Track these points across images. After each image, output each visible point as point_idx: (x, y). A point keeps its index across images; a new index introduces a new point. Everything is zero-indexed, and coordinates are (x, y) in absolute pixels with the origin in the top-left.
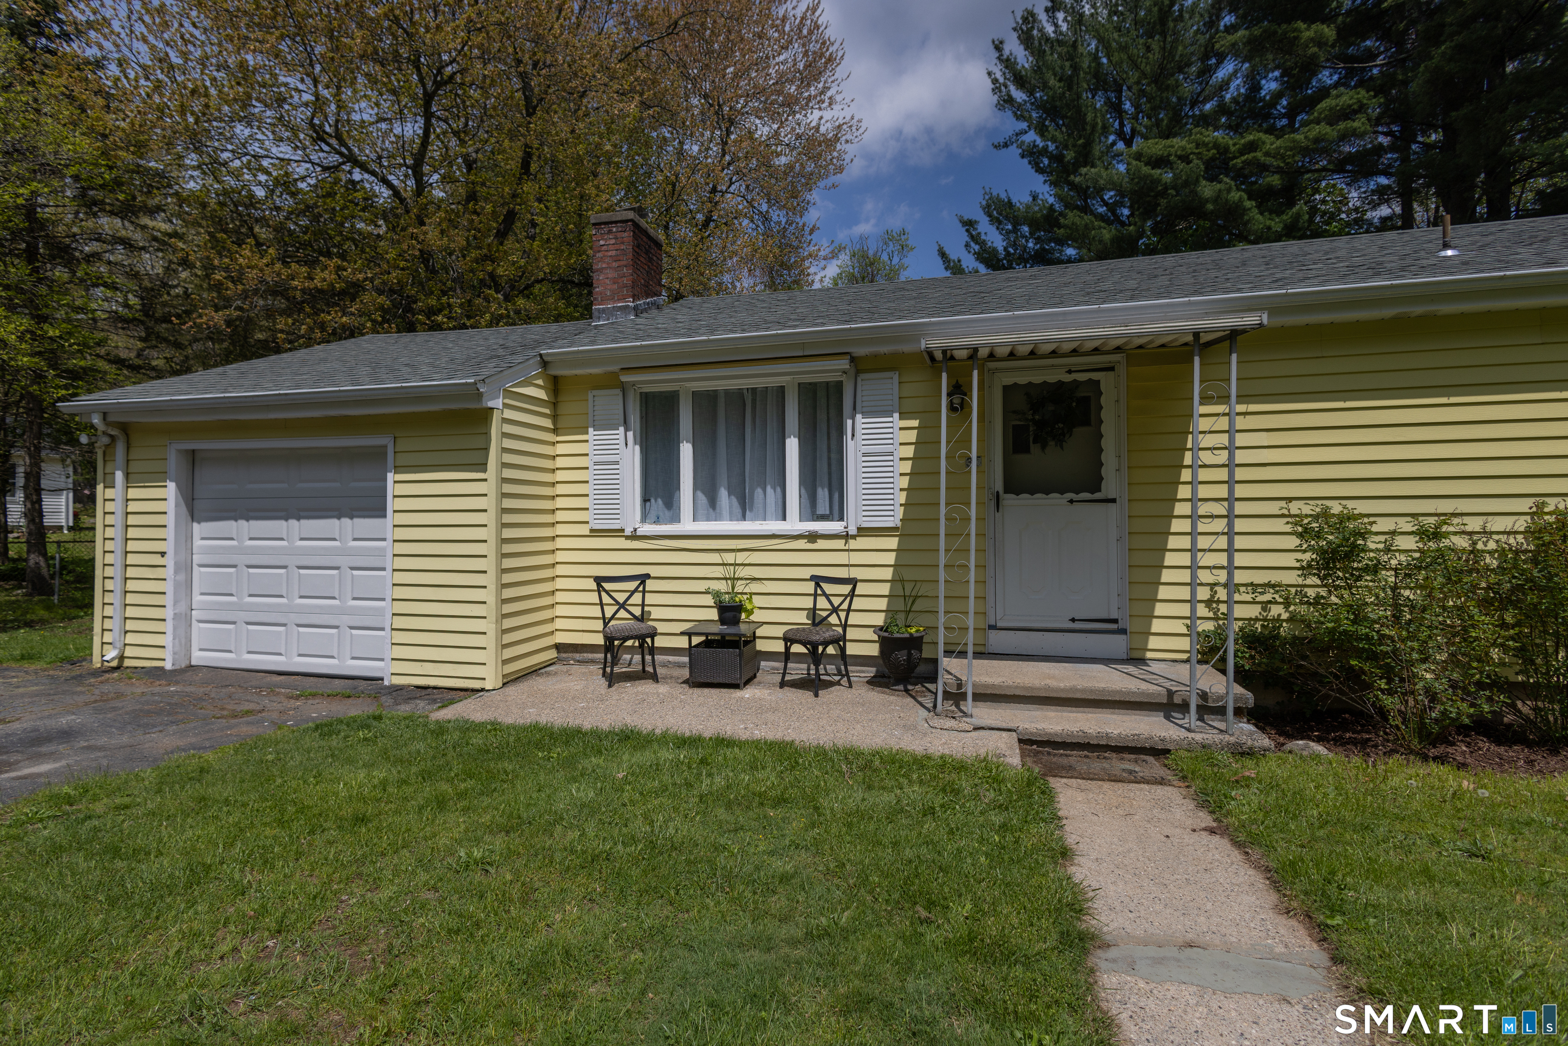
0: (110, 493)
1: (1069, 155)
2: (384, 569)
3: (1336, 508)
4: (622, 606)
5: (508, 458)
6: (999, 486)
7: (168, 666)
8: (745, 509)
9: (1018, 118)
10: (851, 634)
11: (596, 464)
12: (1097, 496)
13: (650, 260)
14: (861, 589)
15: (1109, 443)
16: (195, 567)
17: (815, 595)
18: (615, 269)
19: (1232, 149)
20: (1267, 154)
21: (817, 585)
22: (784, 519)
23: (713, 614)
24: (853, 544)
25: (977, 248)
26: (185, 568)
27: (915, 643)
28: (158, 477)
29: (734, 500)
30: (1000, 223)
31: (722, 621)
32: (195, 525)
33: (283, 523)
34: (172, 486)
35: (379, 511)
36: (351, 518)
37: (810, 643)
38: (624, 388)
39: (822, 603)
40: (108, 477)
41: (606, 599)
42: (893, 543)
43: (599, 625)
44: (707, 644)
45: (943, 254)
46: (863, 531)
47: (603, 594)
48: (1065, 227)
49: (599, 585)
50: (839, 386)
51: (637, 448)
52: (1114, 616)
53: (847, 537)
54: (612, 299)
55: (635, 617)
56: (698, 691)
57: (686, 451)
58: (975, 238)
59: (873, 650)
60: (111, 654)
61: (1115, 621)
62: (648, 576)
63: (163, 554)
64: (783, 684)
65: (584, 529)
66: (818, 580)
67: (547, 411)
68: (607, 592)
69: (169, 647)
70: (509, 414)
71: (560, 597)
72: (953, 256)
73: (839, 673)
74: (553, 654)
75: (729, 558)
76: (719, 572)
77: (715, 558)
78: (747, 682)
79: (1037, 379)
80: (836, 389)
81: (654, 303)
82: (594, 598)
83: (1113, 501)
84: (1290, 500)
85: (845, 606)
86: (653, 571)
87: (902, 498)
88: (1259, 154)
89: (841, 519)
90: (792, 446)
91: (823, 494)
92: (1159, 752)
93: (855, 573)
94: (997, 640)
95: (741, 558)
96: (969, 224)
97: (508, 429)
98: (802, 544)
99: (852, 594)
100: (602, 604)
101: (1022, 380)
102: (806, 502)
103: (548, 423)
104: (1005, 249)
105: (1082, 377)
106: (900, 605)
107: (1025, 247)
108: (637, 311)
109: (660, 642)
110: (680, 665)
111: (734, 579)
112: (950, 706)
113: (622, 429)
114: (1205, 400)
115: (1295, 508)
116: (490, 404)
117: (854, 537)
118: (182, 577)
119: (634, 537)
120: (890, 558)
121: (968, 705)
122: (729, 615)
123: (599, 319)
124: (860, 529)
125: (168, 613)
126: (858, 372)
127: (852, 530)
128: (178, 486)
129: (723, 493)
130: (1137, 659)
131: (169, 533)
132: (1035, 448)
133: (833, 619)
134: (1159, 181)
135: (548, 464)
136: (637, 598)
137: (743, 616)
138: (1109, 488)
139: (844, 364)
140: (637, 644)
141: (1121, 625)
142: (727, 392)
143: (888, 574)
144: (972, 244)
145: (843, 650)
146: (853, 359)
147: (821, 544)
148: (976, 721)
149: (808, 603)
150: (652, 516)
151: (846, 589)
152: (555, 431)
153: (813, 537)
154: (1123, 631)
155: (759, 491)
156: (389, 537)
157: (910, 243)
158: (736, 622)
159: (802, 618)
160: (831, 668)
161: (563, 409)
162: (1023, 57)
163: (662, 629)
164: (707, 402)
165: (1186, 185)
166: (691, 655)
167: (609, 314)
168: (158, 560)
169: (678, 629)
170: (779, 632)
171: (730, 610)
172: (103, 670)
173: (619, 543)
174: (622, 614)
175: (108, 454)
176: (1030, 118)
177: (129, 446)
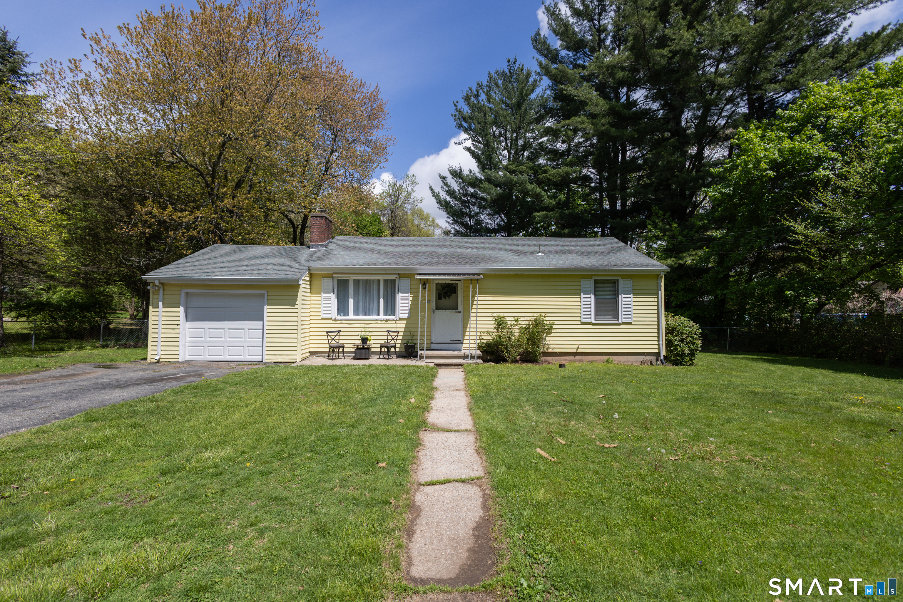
1: (484, 158)
2: (262, 329)
3: (501, 315)
4: (333, 339)
5: (302, 298)
6: (434, 308)
7: (180, 360)
8: (367, 313)
9: (465, 133)
10: (397, 345)
11: (324, 299)
12: (457, 311)
13: (329, 227)
14: (399, 334)
15: (459, 298)
16: (187, 328)
17: (388, 336)
18: (319, 232)
22: (379, 315)
23: (360, 342)
24: (397, 322)
25: (447, 189)
26: (185, 330)
27: (412, 346)
28: (177, 300)
29: (364, 311)
30: (457, 179)
31: (363, 343)
32: (188, 316)
34: (182, 309)
37: (387, 347)
38: (333, 279)
39: (390, 338)
40: (155, 300)
41: (329, 338)
42: (405, 322)
43: (327, 345)
44: (359, 349)
48: (482, 188)
49: (327, 334)
50: (395, 281)
51: (336, 295)
52: (456, 340)
53: (396, 320)
54: (317, 241)
55: (338, 343)
56: (356, 360)
57: (351, 296)
58: (446, 184)
59: (403, 350)
60: (156, 357)
61: (460, 341)
62: (340, 331)
63: (178, 325)
64: (379, 358)
65: (320, 318)
66: (388, 332)
67: (309, 283)
68: (330, 336)
69: (181, 355)
70: (303, 286)
71: (311, 337)
73: (395, 356)
74: (309, 354)
75: (364, 326)
76: (360, 330)
77: (359, 326)
78: (369, 358)
79: (444, 282)
80: (393, 282)
81: (329, 242)
82: (326, 337)
83: (460, 312)
84: (493, 313)
85: (395, 338)
86: (342, 330)
87: (409, 311)
89: (394, 316)
90: (382, 296)
91: (390, 308)
92: (461, 365)
93: (397, 330)
94: (433, 346)
95: (367, 326)
96: (443, 178)
97: (303, 290)
98: (384, 322)
101: (440, 282)
102: (385, 310)
103: (309, 287)
104: (459, 190)
105: (454, 282)
106: (410, 338)
107: (467, 191)
108: (326, 246)
109: (345, 350)
110: (351, 356)
111: (365, 332)
112: (421, 359)
113: (332, 289)
115: (494, 315)
116: (299, 283)
118: (184, 332)
119: (335, 320)
120: (404, 326)
121: (425, 359)
123: (313, 248)
124: (400, 318)
125: (180, 344)
126: (400, 278)
127: (398, 319)
128: (184, 308)
129: (362, 308)
131: (181, 318)
132: (443, 299)
133: (393, 342)
135: (308, 298)
136: (337, 338)
137: (368, 341)
138: (459, 309)
139: (396, 275)
140: (338, 350)
141: (457, 342)
142: (363, 280)
143: (404, 330)
144: (445, 187)
145: (395, 349)
146: (399, 274)
147: (389, 322)
148: (426, 362)
149: (386, 338)
150: (341, 314)
151: (396, 334)
152: (311, 293)
153: (387, 320)
154: (462, 343)
155: (372, 308)
156: (265, 320)
158: (366, 343)
159: (384, 342)
160: (393, 355)
161: (313, 282)
162: (466, 110)
163: (346, 346)
164: (357, 283)
165: (522, 183)
166: (355, 352)
167: (316, 246)
168: (176, 327)
169: (351, 346)
170: (379, 346)
171: (364, 340)
172: (151, 363)
173: (331, 322)
174: (333, 342)
175: (156, 292)
176: (469, 134)
177: (164, 290)
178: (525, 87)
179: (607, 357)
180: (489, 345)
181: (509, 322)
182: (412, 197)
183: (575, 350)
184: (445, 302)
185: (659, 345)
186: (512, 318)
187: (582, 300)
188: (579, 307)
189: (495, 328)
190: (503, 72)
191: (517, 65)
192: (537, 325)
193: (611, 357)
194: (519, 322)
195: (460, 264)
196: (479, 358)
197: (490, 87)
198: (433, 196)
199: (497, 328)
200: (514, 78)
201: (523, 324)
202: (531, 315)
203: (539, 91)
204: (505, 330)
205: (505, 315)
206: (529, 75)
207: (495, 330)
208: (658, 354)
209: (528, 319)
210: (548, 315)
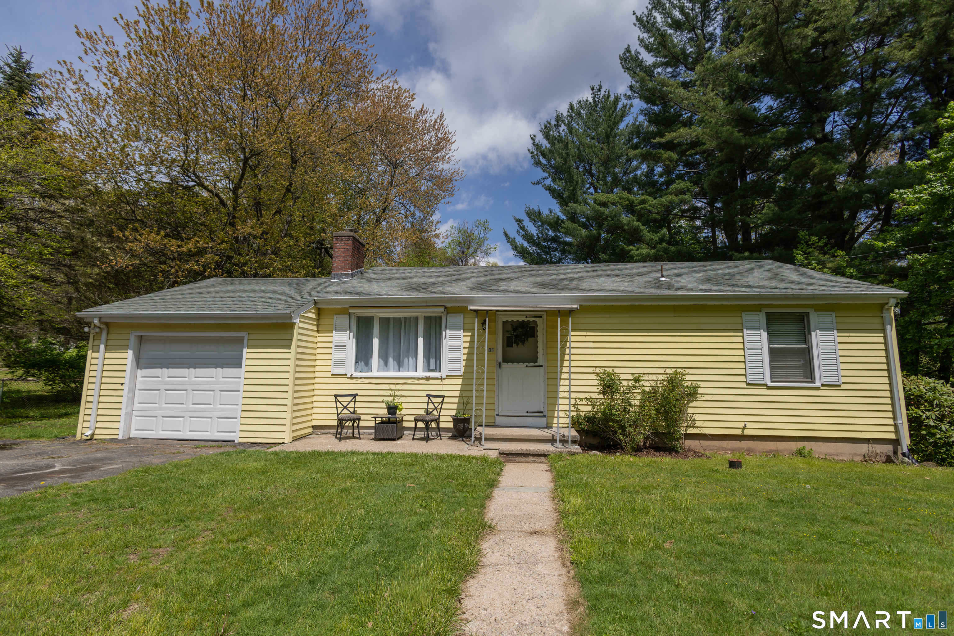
0: (95, 355)
1: (566, 194)
2: (239, 391)
3: (610, 370)
4: (345, 407)
5: (300, 344)
6: (501, 359)
7: (120, 437)
8: (400, 366)
9: (544, 171)
10: (441, 419)
11: (336, 346)
12: (536, 364)
13: (359, 252)
14: (446, 400)
15: (540, 344)
16: (137, 390)
17: (428, 403)
18: (343, 257)
19: (636, 202)
20: (650, 206)
21: (429, 398)
22: (416, 371)
23: (385, 411)
24: (444, 382)
25: (523, 233)
26: (132, 391)
27: (467, 421)
28: (124, 347)
29: (395, 363)
30: (535, 221)
31: (389, 414)
32: (139, 370)
33: (187, 370)
34: (131, 352)
35: (238, 365)
36: (222, 368)
37: (425, 421)
38: (350, 314)
39: (431, 406)
40: (95, 347)
41: (339, 405)
42: (460, 381)
43: (335, 417)
44: (382, 422)
45: (506, 235)
46: (448, 377)
47: (338, 403)
48: (565, 228)
49: (336, 398)
50: (440, 318)
51: (354, 340)
52: (542, 410)
53: (442, 379)
54: (341, 270)
55: (351, 413)
56: (377, 442)
57: (376, 342)
58: (523, 228)
59: (451, 425)
60: (89, 433)
61: (542, 412)
62: (357, 395)
63: (122, 384)
64: (413, 439)
65: (329, 375)
66: (429, 396)
67: (315, 323)
68: (340, 402)
69: (122, 429)
70: (302, 325)
71: (315, 404)
72: (511, 236)
73: (437, 435)
74: (311, 430)
75: (393, 387)
76: (388, 393)
77: (387, 387)
78: (399, 439)
79: (515, 319)
80: (438, 320)
81: (359, 272)
82: (334, 404)
83: (542, 366)
84: (596, 367)
85: (439, 407)
86: (360, 393)
87: (464, 363)
88: (647, 206)
89: (440, 371)
90: (421, 341)
91: (433, 361)
92: (545, 455)
93: (444, 393)
94: (499, 420)
95: (398, 387)
96: (519, 221)
97: (301, 331)
98: (423, 381)
99: (442, 402)
100: (337, 407)
101: (510, 319)
102: (426, 364)
103: (315, 328)
104: (537, 234)
105: (531, 320)
106: (462, 407)
107: (547, 234)
108: (353, 276)
109: (362, 424)
110: (370, 434)
111: (394, 396)
112: (477, 443)
113: (348, 332)
114: (573, 330)
115: (598, 370)
116: (295, 321)
117: (444, 379)
118: (130, 395)
119: (351, 378)
120: (459, 388)
121: (483, 442)
122: (392, 410)
123: (334, 278)
124: (447, 376)
125: (122, 412)
126: (448, 313)
127: (444, 376)
128: (134, 352)
129: (391, 360)
130: (549, 427)
131: (127, 374)
132: (514, 345)
133: (435, 413)
134: (603, 213)
135: (314, 346)
136: (352, 405)
137: (398, 411)
138: (540, 361)
139: (442, 310)
140: (351, 424)
141: (544, 414)
142: (394, 318)
143: (458, 394)
144: (521, 231)
145: (438, 425)
146: (446, 308)
147: (431, 381)
148: (485, 447)
149: (425, 406)
150: (359, 369)
151: (440, 400)
152: (318, 331)
153: (428, 379)
154: (545, 416)
155: (406, 359)
156: (243, 377)
157: (489, 227)
158: (395, 413)
159: (422, 412)
160: (434, 434)
161: (322, 322)
162: (545, 144)
163: (363, 417)
164: (385, 322)
165: (615, 216)
166: (375, 428)
167: (339, 276)
168: (119, 387)
169: (369, 417)
170: (412, 418)
171: (392, 409)
172: (82, 441)
173: (345, 380)
174: (345, 411)
175: (97, 336)
176: (549, 172)
177: (108, 333)
178: (612, 114)
179: (800, 445)
180: (589, 419)
181: (625, 383)
182: (485, 245)
183: (739, 432)
184: (516, 350)
185: (896, 426)
186: (630, 377)
187: (747, 347)
188: (742, 359)
189: (599, 393)
190: (587, 101)
191: (602, 92)
192: (674, 387)
193: (808, 446)
194: (642, 383)
195: (540, 291)
196: (574, 442)
197: (571, 117)
198: (508, 242)
199: (604, 393)
200: (599, 107)
201: (647, 385)
202: (662, 371)
203: (628, 120)
204: (618, 396)
205: (617, 370)
206: (617, 100)
207: (601, 396)
208: (896, 442)
209: (654, 377)
210: (688, 371)
